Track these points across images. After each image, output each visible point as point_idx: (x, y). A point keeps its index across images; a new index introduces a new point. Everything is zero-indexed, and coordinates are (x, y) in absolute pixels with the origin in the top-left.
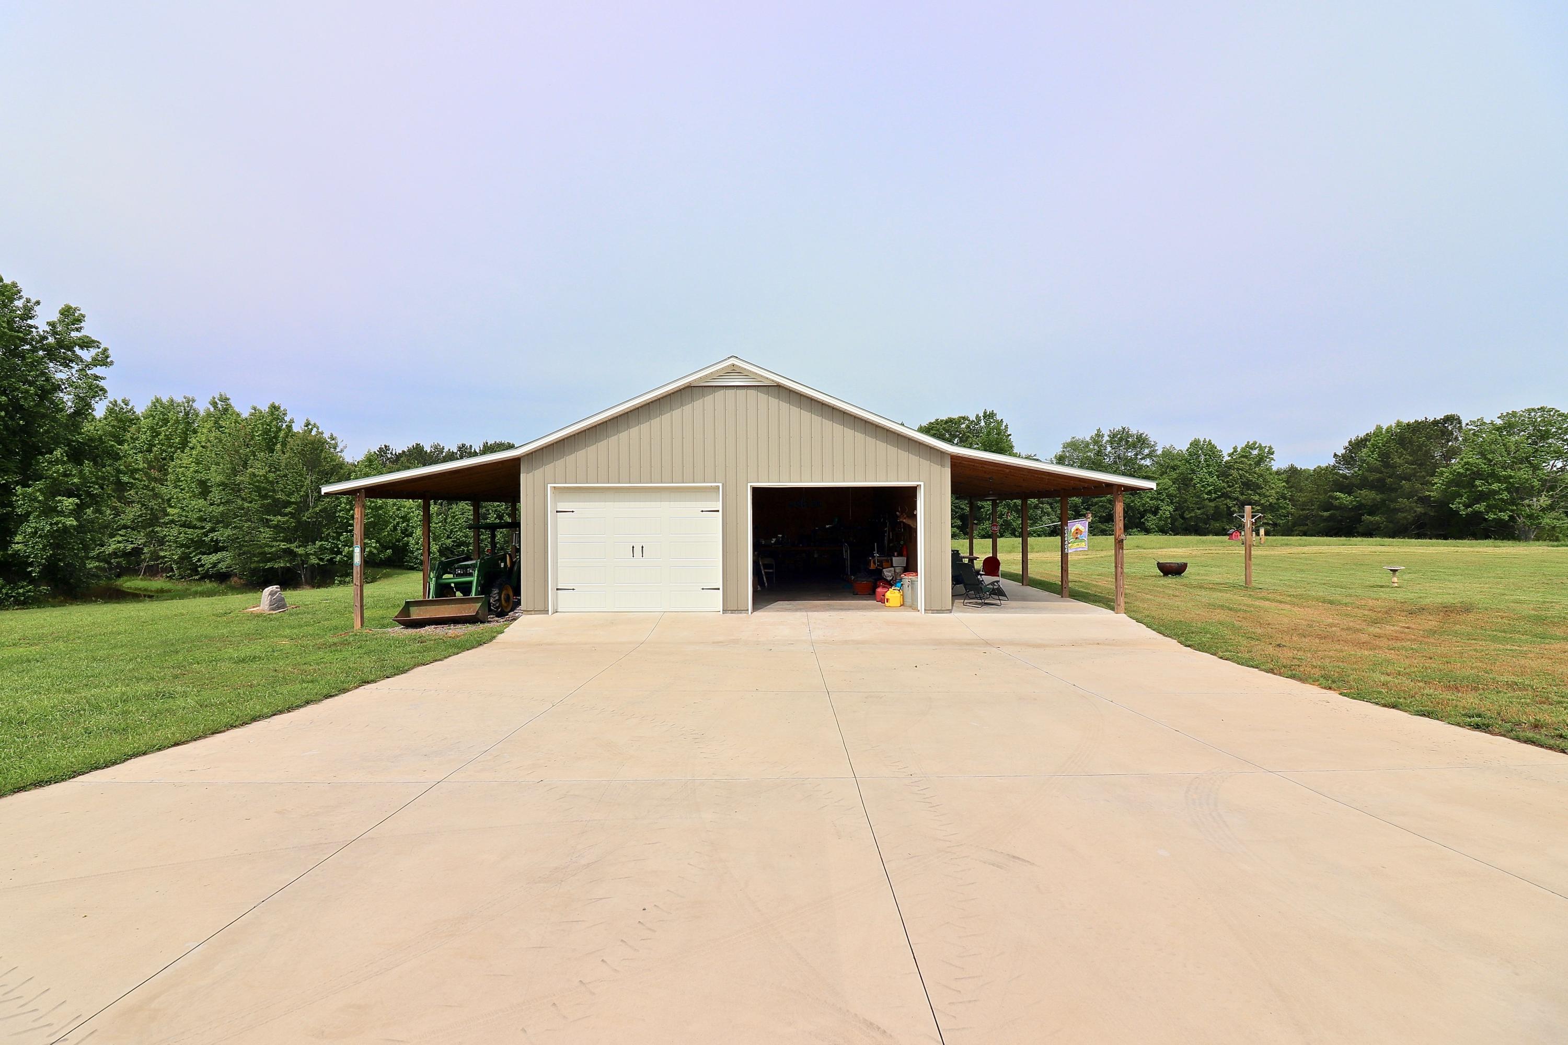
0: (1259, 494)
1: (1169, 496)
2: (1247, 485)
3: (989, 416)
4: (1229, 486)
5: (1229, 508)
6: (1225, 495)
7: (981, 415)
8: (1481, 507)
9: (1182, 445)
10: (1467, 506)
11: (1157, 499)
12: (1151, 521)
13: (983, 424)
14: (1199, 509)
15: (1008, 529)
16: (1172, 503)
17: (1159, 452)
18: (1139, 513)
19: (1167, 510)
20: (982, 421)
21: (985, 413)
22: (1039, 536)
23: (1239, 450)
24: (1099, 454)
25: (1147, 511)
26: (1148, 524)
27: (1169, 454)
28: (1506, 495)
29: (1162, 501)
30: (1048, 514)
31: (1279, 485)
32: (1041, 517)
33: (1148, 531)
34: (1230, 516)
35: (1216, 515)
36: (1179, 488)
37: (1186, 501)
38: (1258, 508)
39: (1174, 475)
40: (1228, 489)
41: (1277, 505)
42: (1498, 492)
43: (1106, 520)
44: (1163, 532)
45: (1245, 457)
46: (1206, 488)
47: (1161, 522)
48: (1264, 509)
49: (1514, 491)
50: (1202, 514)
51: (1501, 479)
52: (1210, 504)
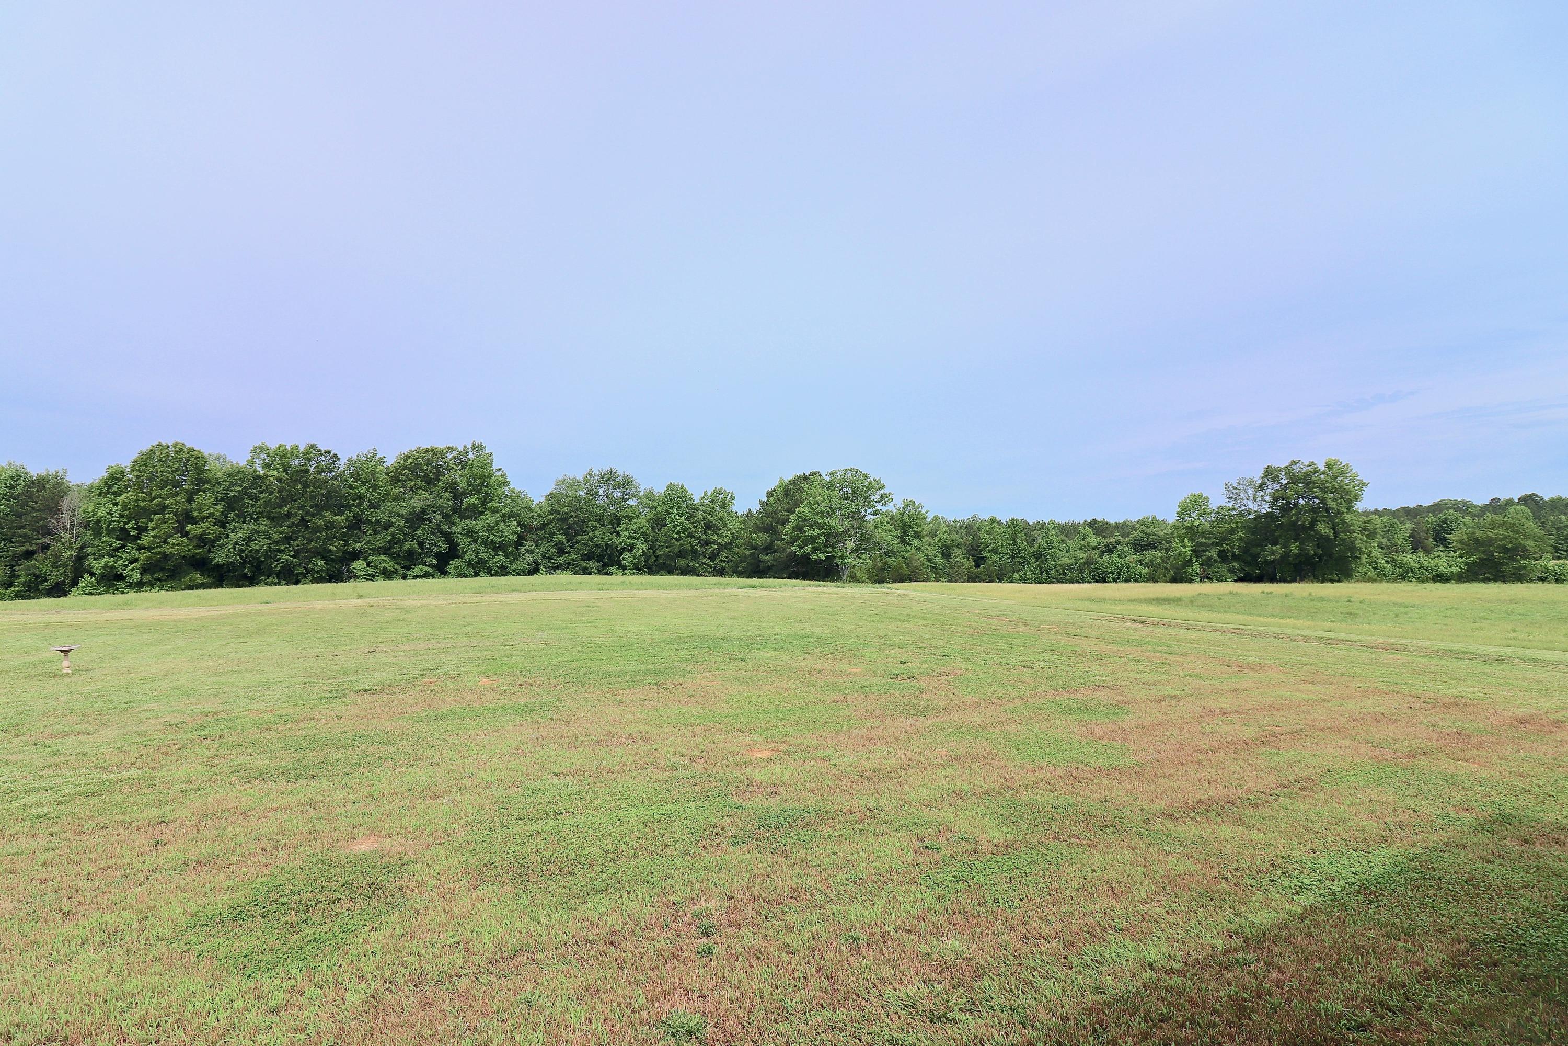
0: (717, 535)
1: (643, 534)
2: (708, 526)
3: (477, 448)
4: (694, 527)
5: (692, 547)
6: (691, 535)
7: (469, 446)
8: (808, 549)
9: (660, 489)
10: (801, 548)
11: (632, 538)
12: (627, 558)
13: (471, 456)
14: (667, 547)
15: (484, 569)
16: (646, 541)
17: (642, 494)
18: (618, 551)
19: (641, 547)
20: (471, 453)
21: (473, 444)
22: (518, 574)
23: (709, 494)
24: (589, 493)
25: (623, 549)
26: (624, 562)
27: (649, 495)
28: (822, 540)
29: (637, 539)
30: (531, 552)
31: (736, 526)
32: (523, 555)
33: (625, 568)
34: (695, 554)
35: (682, 554)
36: (653, 528)
37: (657, 540)
38: (716, 547)
39: (651, 515)
40: (693, 529)
41: (729, 546)
42: (818, 537)
43: (588, 557)
44: (638, 569)
45: (712, 501)
46: (676, 528)
47: (636, 561)
48: (722, 547)
49: (828, 536)
50: (670, 552)
51: (820, 526)
52: (676, 543)
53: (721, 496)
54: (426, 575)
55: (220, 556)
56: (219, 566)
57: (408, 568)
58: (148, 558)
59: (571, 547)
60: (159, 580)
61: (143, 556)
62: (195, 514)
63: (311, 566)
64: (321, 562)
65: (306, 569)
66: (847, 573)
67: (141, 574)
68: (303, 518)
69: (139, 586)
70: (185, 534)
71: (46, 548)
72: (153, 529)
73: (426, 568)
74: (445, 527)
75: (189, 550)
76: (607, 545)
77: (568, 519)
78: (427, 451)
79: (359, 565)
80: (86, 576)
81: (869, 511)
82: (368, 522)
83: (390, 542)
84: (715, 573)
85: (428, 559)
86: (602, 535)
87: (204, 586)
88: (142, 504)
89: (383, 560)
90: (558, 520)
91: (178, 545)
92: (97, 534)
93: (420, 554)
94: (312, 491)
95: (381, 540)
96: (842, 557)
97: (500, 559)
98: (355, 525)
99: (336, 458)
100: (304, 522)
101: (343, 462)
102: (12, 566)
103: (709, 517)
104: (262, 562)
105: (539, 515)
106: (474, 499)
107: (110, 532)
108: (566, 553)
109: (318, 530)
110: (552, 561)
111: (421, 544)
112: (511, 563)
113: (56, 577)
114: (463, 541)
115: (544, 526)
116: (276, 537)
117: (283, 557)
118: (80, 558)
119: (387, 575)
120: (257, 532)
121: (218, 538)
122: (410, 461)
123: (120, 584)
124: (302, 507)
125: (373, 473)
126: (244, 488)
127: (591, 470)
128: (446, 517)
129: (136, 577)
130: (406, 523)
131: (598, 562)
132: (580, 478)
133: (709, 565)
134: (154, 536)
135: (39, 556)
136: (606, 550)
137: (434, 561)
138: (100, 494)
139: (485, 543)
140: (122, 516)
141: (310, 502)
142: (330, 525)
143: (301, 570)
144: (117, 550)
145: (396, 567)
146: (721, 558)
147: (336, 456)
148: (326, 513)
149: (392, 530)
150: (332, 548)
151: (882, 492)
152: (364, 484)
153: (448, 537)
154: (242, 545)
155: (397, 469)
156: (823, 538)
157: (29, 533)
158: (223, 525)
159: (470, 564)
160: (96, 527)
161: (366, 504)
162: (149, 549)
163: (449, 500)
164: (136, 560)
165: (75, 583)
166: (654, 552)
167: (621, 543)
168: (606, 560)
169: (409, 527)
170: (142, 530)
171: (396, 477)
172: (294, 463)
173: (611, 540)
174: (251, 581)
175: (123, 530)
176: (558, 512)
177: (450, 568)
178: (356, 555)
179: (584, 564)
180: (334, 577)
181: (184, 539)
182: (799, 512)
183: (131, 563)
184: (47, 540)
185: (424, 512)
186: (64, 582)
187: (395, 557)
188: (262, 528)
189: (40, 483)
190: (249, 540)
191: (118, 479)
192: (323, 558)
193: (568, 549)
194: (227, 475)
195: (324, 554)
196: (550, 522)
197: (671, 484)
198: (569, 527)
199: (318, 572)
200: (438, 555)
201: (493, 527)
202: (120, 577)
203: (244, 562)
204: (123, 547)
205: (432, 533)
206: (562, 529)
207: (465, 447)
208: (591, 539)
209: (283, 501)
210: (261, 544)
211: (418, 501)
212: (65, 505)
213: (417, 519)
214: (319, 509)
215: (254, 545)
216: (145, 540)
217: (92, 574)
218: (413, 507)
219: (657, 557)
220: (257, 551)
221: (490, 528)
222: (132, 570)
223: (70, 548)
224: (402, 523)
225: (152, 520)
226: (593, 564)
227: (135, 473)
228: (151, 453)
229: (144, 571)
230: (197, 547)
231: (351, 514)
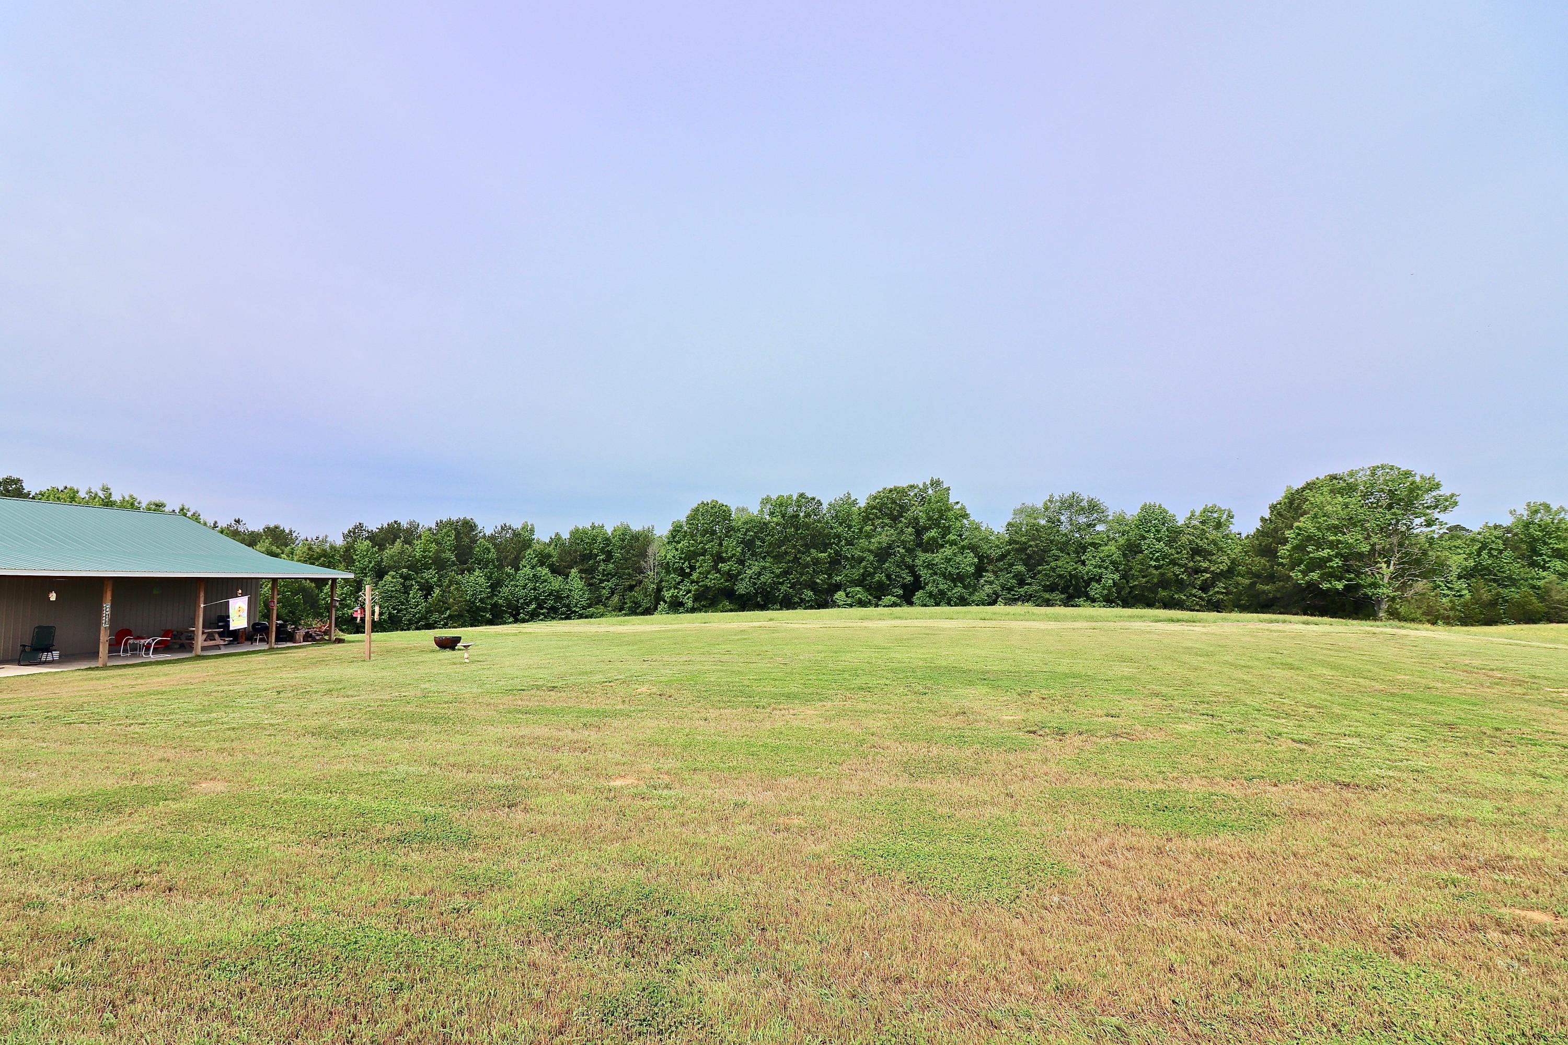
0: (1210, 561)
1: (1112, 563)
2: (1197, 551)
3: (936, 484)
4: (1178, 553)
5: (1177, 576)
6: (1174, 563)
7: (928, 482)
8: (1315, 576)
9: (1132, 511)
11: (1100, 567)
12: (1095, 589)
13: (930, 491)
14: (1143, 577)
15: (944, 599)
16: (1117, 570)
17: (1111, 518)
18: (1084, 581)
19: (1111, 578)
20: (930, 489)
21: (932, 480)
22: (977, 605)
23: (1197, 513)
24: (1050, 520)
25: (1091, 579)
26: (1092, 593)
27: (1120, 520)
28: (1337, 562)
29: (1106, 568)
30: (991, 583)
31: (1236, 552)
32: (982, 586)
33: (1094, 600)
34: (1180, 585)
35: (1164, 583)
36: (1124, 555)
37: (1131, 569)
38: (1208, 575)
39: (1122, 541)
40: (1176, 556)
41: (1230, 573)
42: (1330, 559)
43: (1051, 589)
44: (1109, 601)
45: (1203, 523)
46: (1154, 555)
47: (1106, 592)
48: (1217, 576)
49: (1345, 558)
50: (1147, 582)
51: (1332, 545)
52: (1154, 572)
53: (1215, 515)
54: (894, 605)
55: (742, 588)
56: (742, 596)
57: (880, 599)
58: (697, 590)
59: (1031, 578)
60: (704, 606)
61: (694, 588)
62: (724, 555)
63: (803, 596)
64: (810, 593)
65: (801, 599)
66: (1384, 606)
67: (693, 602)
68: (796, 555)
69: (693, 610)
70: (718, 571)
71: (641, 582)
72: (699, 567)
73: (893, 599)
74: (908, 560)
75: (722, 583)
76: (1071, 575)
77: (1026, 549)
78: (891, 491)
79: (840, 595)
80: (662, 603)
81: (1417, 521)
82: (846, 558)
83: (863, 575)
84: (1211, 607)
85: (895, 590)
86: (1065, 564)
87: (731, 611)
88: (692, 549)
89: (858, 591)
90: (1017, 550)
91: (714, 579)
92: (668, 572)
93: (889, 585)
94: (802, 533)
95: (856, 573)
96: (1375, 585)
97: (959, 590)
98: (835, 562)
99: (819, 503)
100: (796, 559)
101: (825, 506)
102: (623, 596)
103: (1198, 541)
104: (769, 592)
105: (997, 546)
106: (933, 533)
107: (675, 570)
108: (1028, 584)
109: (807, 566)
110: (1013, 593)
111: (888, 577)
112: (971, 594)
113: (646, 603)
114: (924, 573)
115: (1003, 557)
116: (778, 571)
117: (783, 588)
118: (659, 590)
119: (862, 604)
120: (764, 568)
121: (739, 573)
122: (878, 501)
123: (681, 609)
124: (794, 547)
125: (849, 514)
126: (755, 533)
127: (1051, 496)
128: (910, 551)
129: (690, 604)
130: (875, 557)
131: (1062, 593)
132: (1040, 505)
133: (1201, 598)
134: (700, 573)
135: (637, 589)
136: (1071, 581)
137: (901, 592)
138: (668, 543)
139: (944, 576)
140: (681, 558)
141: (800, 542)
142: (816, 562)
143: (797, 600)
144: (679, 583)
145: (869, 597)
146: (1217, 589)
147: (819, 501)
148: (812, 551)
149: (864, 564)
150: (818, 581)
151: (1434, 494)
152: (841, 524)
153: (912, 569)
154: (755, 579)
155: (867, 509)
156: (1337, 560)
157: (631, 572)
158: (741, 562)
159: (931, 595)
160: (667, 568)
161: (843, 543)
162: (697, 582)
163: (910, 535)
164: (689, 591)
165: (656, 609)
166: (1128, 582)
167: (1087, 573)
168: (1071, 591)
169: (877, 561)
170: (693, 568)
171: (867, 516)
172: (790, 511)
173: (1075, 569)
174: (763, 607)
175: (682, 568)
176: (1016, 542)
177: (915, 599)
178: (838, 587)
179: (1047, 596)
180: (822, 604)
181: (718, 575)
182: (1299, 528)
183: (687, 593)
184: (640, 577)
185: (890, 546)
186: (650, 607)
187: (868, 589)
188: (768, 565)
189: (635, 537)
190: (760, 574)
191: (679, 531)
192: (812, 590)
193: (1029, 580)
194: (744, 523)
195: (813, 586)
196: (1008, 552)
197: (1145, 505)
198: (1030, 557)
199: (808, 601)
200: (904, 587)
201: (950, 559)
202: (682, 604)
203: (757, 593)
204: (682, 581)
205: (898, 566)
206: (1022, 559)
207: (924, 483)
208: (1053, 569)
209: (781, 543)
210: (766, 578)
211: (884, 537)
212: (650, 551)
213: (883, 554)
214: (807, 547)
215: (762, 579)
216: (695, 576)
217: (665, 602)
218: (879, 543)
219: (1130, 587)
220: (765, 583)
221: (948, 560)
222: (688, 599)
223: (653, 583)
224: (872, 558)
225: (698, 561)
226: (1057, 596)
227: (688, 526)
228: (696, 510)
229: (696, 599)
230: (727, 581)
231: (832, 551)
